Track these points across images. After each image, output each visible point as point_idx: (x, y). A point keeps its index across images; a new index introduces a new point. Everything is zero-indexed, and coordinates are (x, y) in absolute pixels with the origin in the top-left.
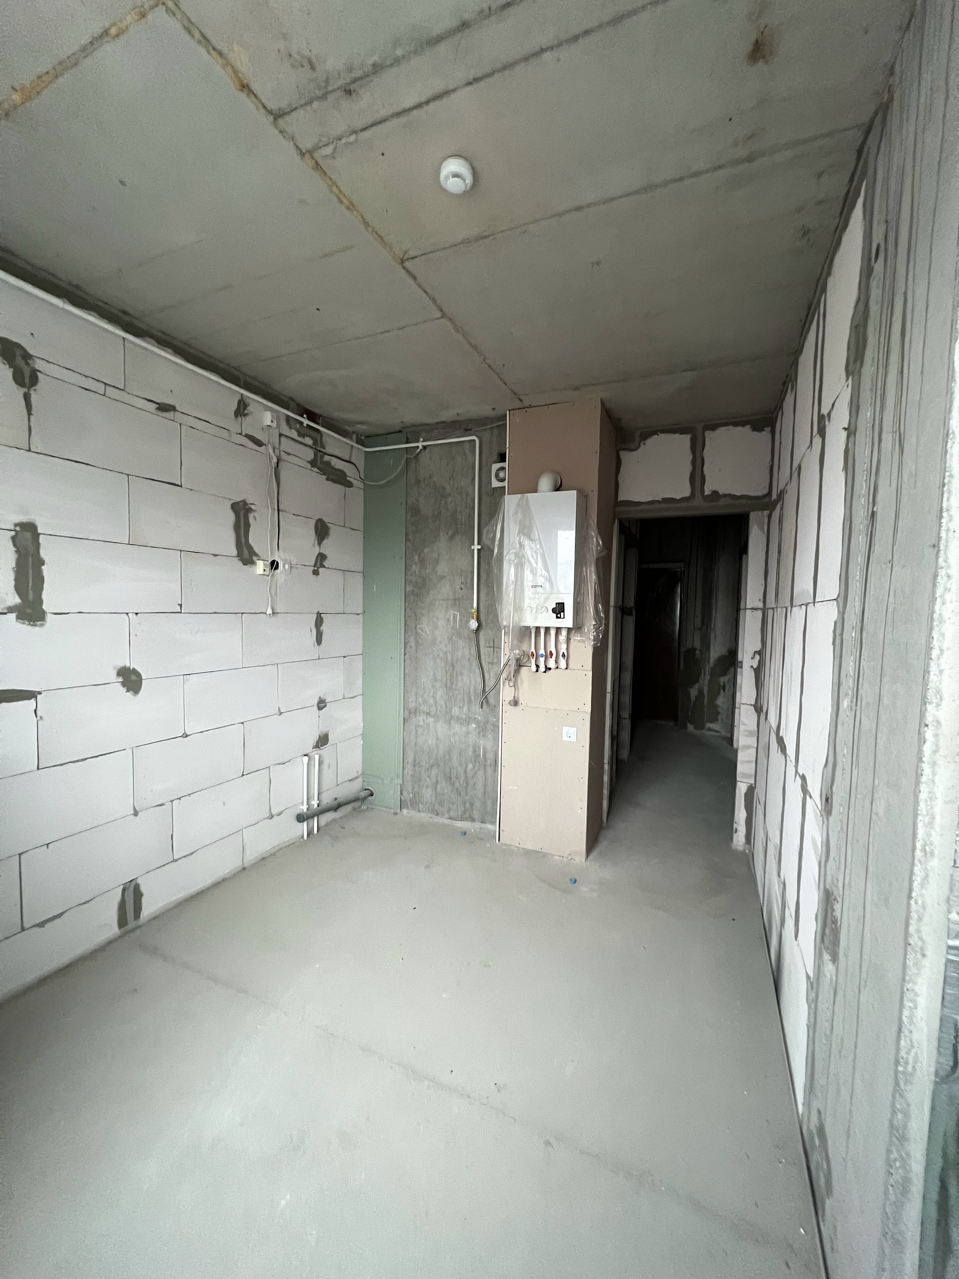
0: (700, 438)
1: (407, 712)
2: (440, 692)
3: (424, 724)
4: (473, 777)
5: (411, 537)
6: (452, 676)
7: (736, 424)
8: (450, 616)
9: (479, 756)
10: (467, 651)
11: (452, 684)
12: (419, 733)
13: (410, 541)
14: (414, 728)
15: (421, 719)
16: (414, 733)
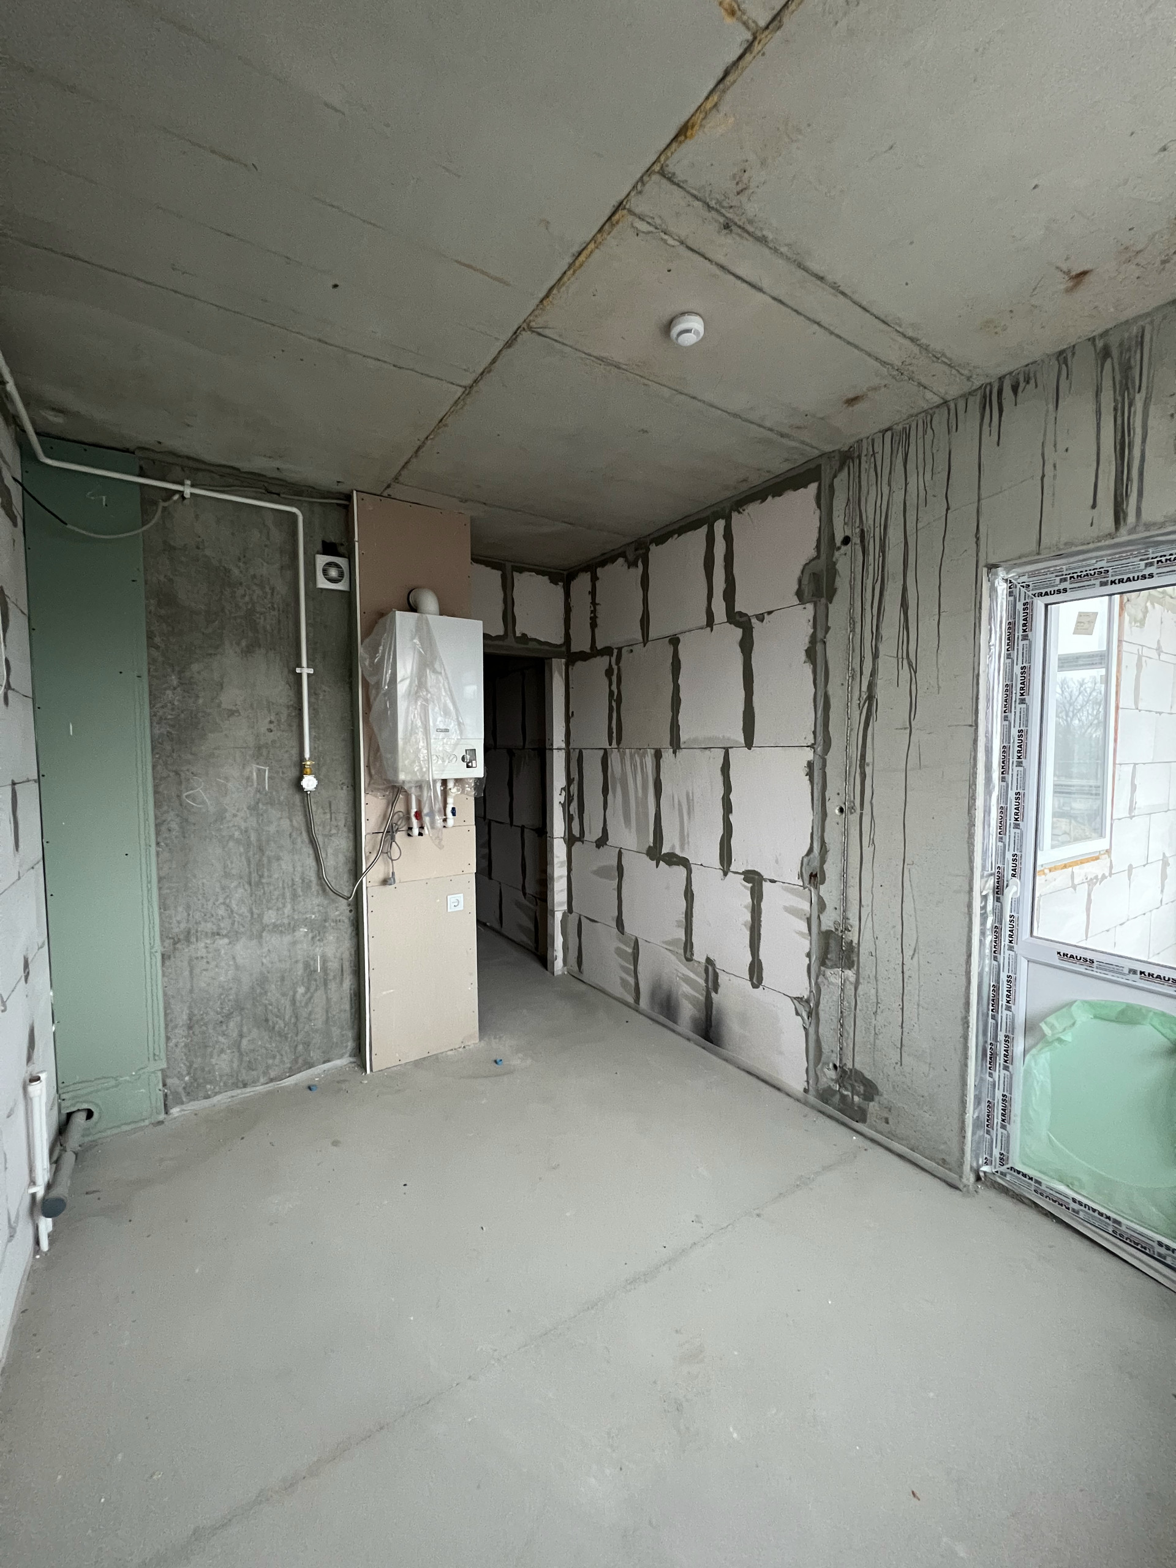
0: (509, 577)
1: (168, 942)
2: (239, 893)
3: (208, 952)
4: (307, 1004)
5: (157, 640)
6: (260, 865)
7: (538, 573)
8: (251, 772)
9: (315, 971)
10: (285, 824)
11: (261, 876)
12: (197, 971)
13: (157, 648)
14: (186, 963)
15: (201, 945)
16: (187, 973)
